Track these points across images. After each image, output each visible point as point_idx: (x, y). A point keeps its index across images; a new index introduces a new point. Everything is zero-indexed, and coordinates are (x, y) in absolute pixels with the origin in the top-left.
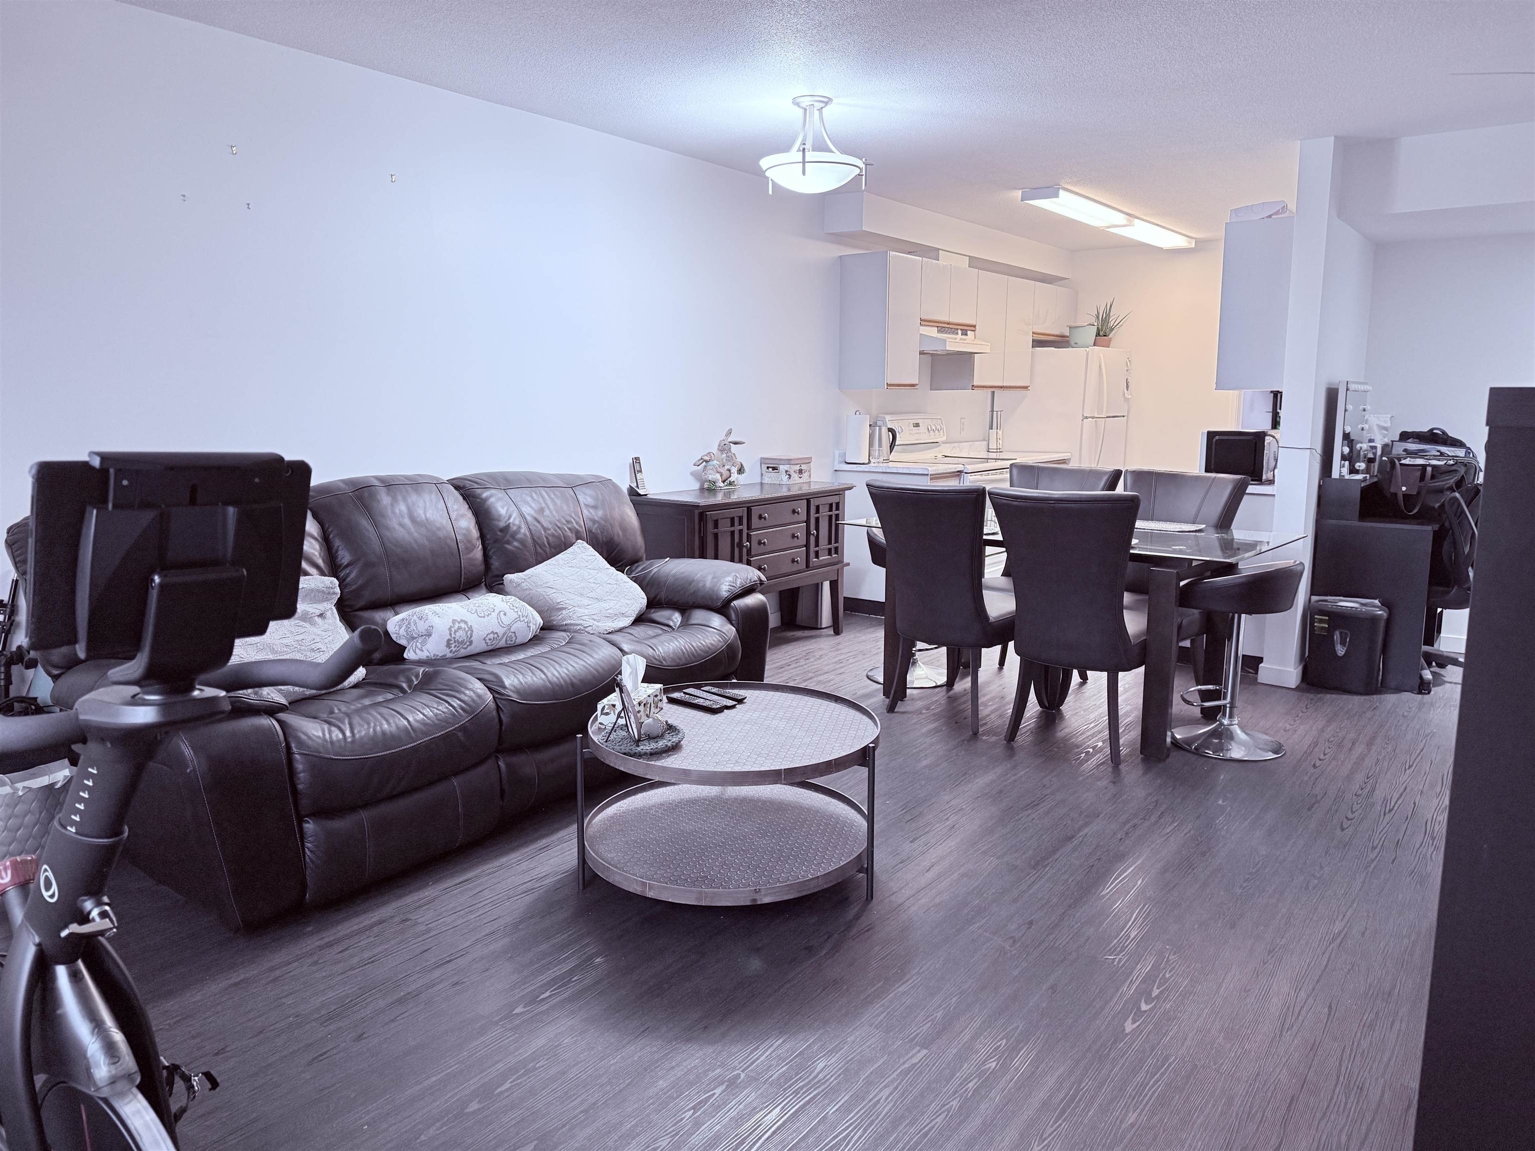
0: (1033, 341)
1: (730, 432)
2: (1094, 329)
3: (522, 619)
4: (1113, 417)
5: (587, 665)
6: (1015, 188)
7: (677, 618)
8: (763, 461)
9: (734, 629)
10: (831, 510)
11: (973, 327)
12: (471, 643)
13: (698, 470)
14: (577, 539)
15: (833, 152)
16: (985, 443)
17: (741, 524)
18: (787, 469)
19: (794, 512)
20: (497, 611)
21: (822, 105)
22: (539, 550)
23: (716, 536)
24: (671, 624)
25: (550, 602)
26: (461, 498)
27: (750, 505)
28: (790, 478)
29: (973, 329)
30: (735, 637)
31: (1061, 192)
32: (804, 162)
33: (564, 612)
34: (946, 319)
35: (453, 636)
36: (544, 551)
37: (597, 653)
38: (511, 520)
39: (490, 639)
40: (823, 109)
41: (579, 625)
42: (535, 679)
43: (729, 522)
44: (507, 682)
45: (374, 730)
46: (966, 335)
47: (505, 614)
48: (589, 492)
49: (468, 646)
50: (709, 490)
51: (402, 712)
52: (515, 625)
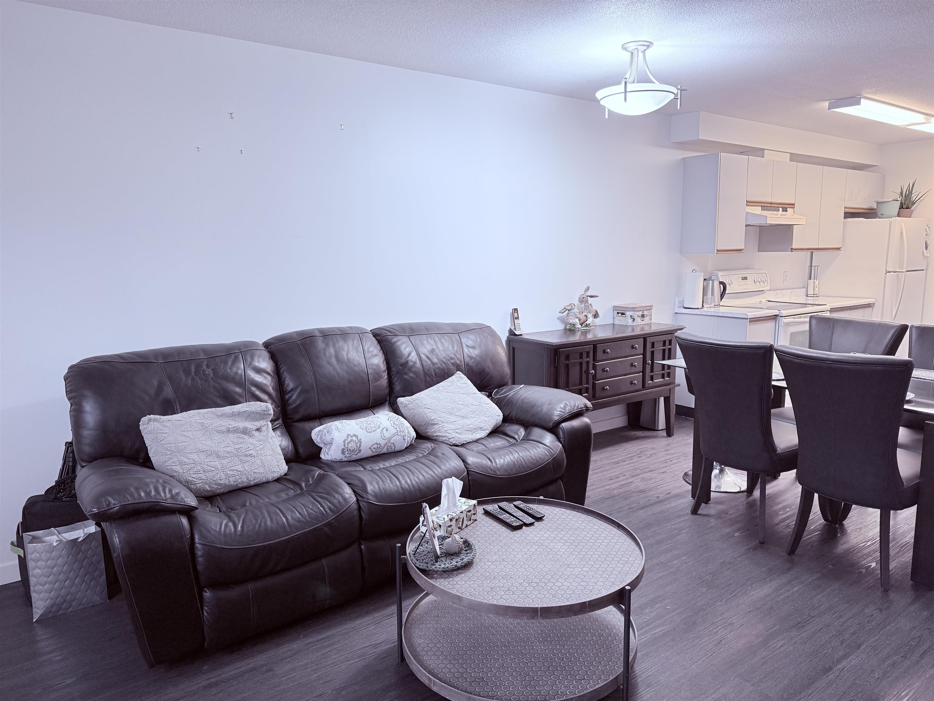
0: (845, 213)
1: (588, 289)
2: (898, 204)
3: (399, 434)
4: (914, 271)
5: (434, 475)
6: (823, 100)
7: (522, 432)
8: (615, 308)
9: (561, 445)
10: (664, 344)
11: (792, 205)
12: (360, 451)
13: (563, 316)
14: (458, 370)
15: (654, 83)
16: (804, 290)
17: (588, 357)
18: (631, 314)
19: (633, 347)
20: (381, 428)
21: (645, 48)
22: (428, 379)
23: (567, 366)
24: (516, 437)
25: (426, 419)
26: (376, 342)
27: (596, 343)
28: (634, 321)
29: (792, 206)
30: (561, 451)
31: (863, 101)
32: (626, 92)
33: (436, 426)
34: (769, 200)
35: (346, 446)
36: (431, 379)
37: (444, 465)
38: (410, 358)
39: (374, 448)
40: (646, 51)
41: (445, 437)
42: (391, 485)
43: (578, 356)
44: (370, 488)
45: (260, 526)
46: (786, 211)
47: (387, 430)
48: (472, 337)
49: (358, 453)
50: (570, 330)
51: (284, 510)
52: (394, 438)
